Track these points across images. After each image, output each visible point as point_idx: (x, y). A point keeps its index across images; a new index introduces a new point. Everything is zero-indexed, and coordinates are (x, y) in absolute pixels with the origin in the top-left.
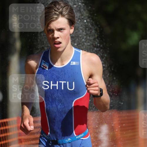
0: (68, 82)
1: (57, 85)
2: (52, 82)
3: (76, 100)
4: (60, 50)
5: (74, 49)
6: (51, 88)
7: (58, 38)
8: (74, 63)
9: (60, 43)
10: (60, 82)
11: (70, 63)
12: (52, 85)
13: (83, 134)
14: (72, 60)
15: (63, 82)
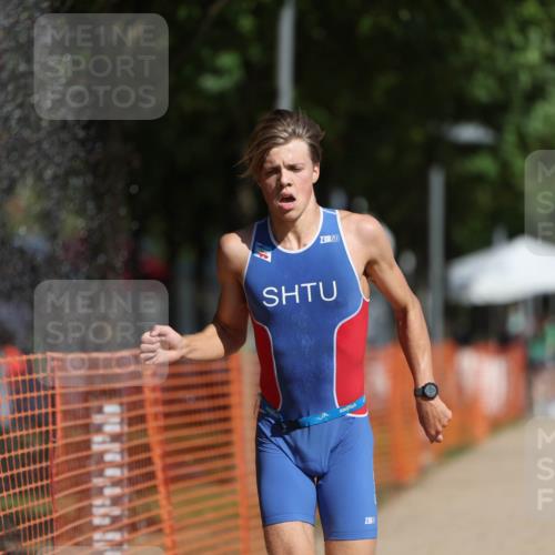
0: (321, 284)
1: (296, 293)
2: (283, 288)
3: (340, 324)
4: (293, 214)
5: (321, 209)
6: (284, 302)
7: (289, 185)
8: (327, 239)
9: (291, 199)
10: (303, 285)
11: (318, 239)
12: (284, 295)
13: (355, 405)
14: (321, 234)
15: (309, 285)
